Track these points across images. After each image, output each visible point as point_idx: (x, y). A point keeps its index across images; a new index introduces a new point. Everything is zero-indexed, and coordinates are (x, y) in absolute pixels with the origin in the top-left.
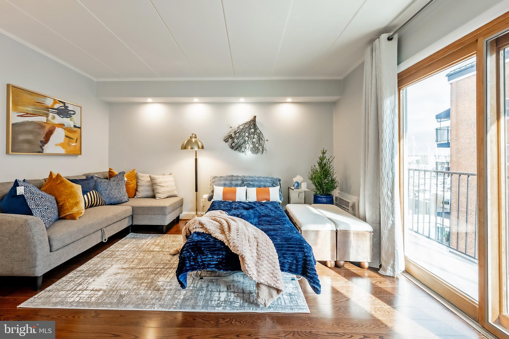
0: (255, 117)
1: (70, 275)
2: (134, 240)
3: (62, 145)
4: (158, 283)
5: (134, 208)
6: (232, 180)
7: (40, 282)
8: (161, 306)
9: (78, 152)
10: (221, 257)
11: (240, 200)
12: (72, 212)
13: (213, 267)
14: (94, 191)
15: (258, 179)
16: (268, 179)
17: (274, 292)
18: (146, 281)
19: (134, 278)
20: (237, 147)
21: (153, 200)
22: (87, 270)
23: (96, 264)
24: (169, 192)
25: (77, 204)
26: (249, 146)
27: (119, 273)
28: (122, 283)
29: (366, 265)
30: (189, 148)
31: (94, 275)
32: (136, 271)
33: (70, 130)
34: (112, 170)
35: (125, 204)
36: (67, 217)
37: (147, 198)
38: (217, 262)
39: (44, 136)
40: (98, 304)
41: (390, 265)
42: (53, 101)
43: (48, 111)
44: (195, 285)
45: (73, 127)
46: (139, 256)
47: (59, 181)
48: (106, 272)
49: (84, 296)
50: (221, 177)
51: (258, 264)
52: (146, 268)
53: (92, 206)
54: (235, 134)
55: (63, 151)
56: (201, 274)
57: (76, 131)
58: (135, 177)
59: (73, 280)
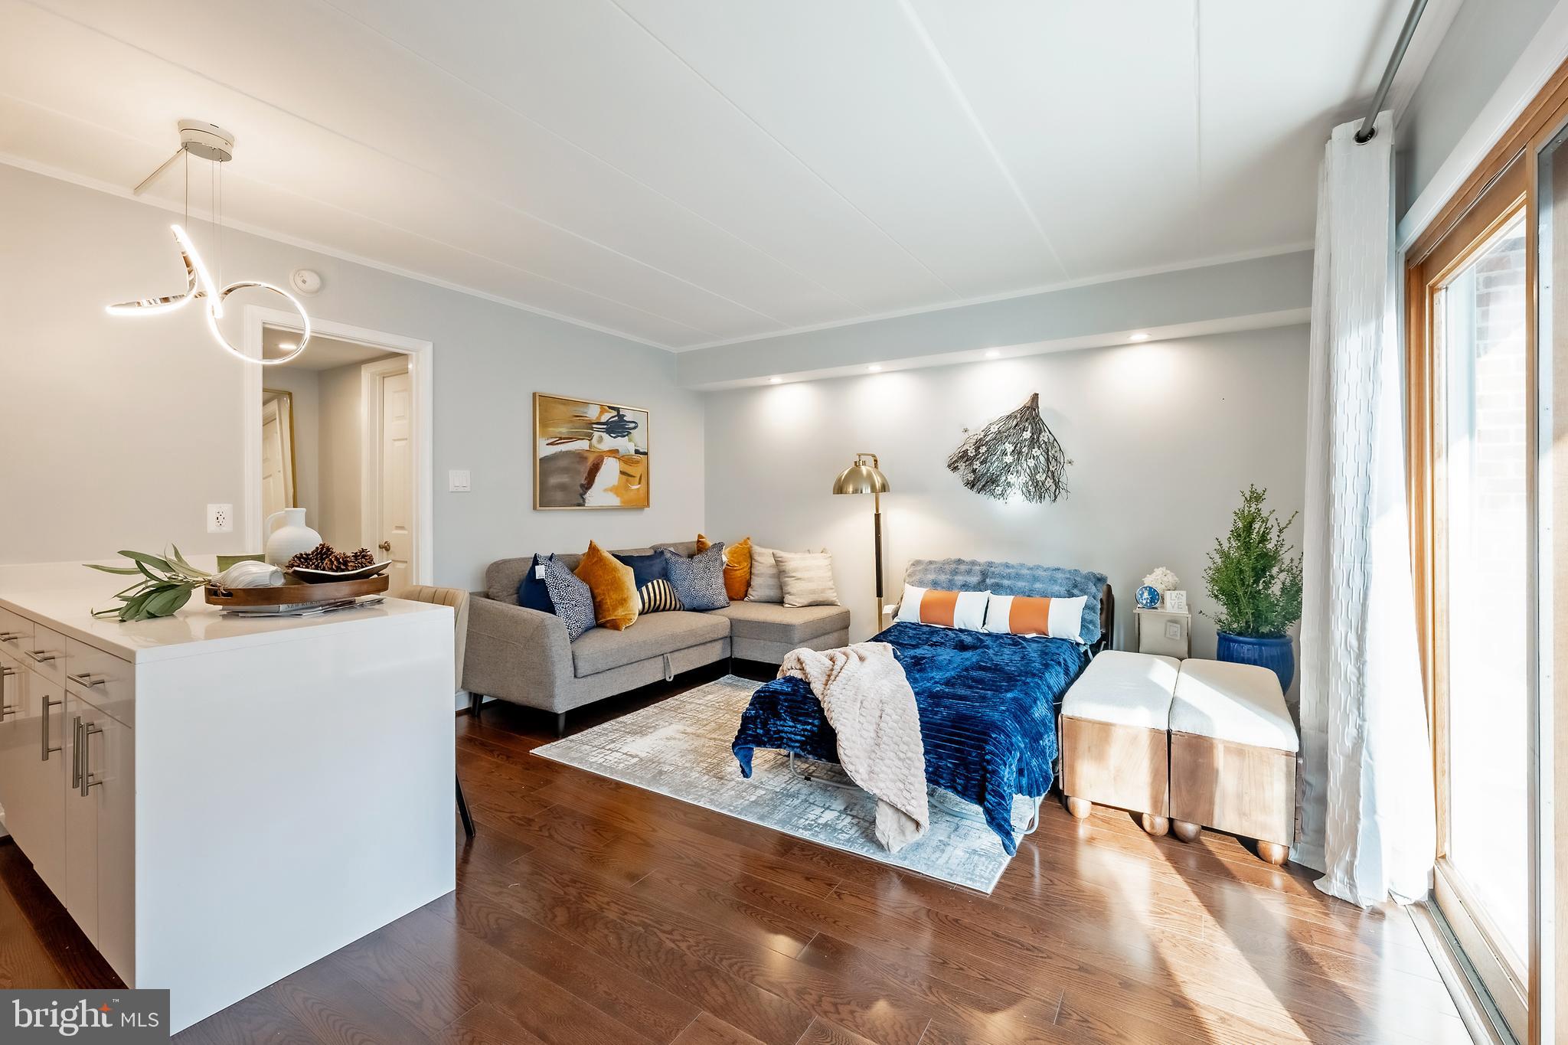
0: (1035, 397)
1: (606, 725)
2: (729, 689)
3: (615, 490)
4: (727, 768)
5: (734, 623)
6: (955, 572)
7: (562, 723)
8: (711, 801)
9: (642, 502)
10: (809, 727)
11: (965, 624)
12: (615, 616)
13: (797, 747)
14: (660, 581)
15: (1028, 572)
16: (1059, 575)
17: (911, 826)
18: (709, 760)
19: (695, 751)
20: (983, 483)
21: (777, 608)
22: (632, 724)
23: (648, 718)
24: (813, 592)
25: (623, 601)
26: (1018, 480)
27: (675, 739)
28: (673, 753)
29: (1277, 854)
30: (851, 489)
31: (637, 733)
32: (702, 741)
33: (629, 459)
34: (703, 538)
35: (719, 611)
36: (608, 625)
37: (769, 602)
38: (804, 739)
39: (586, 475)
40: (623, 773)
41: (1343, 864)
42: (599, 410)
43: (592, 428)
44: (789, 787)
45: (633, 452)
46: (722, 718)
47: (596, 559)
48: (656, 733)
49: (611, 758)
50: (931, 562)
51: (873, 756)
52: (722, 740)
53: (656, 610)
54: (977, 449)
55: (615, 501)
56: (814, 772)
57: (639, 462)
58: (748, 555)
59: (607, 734)
